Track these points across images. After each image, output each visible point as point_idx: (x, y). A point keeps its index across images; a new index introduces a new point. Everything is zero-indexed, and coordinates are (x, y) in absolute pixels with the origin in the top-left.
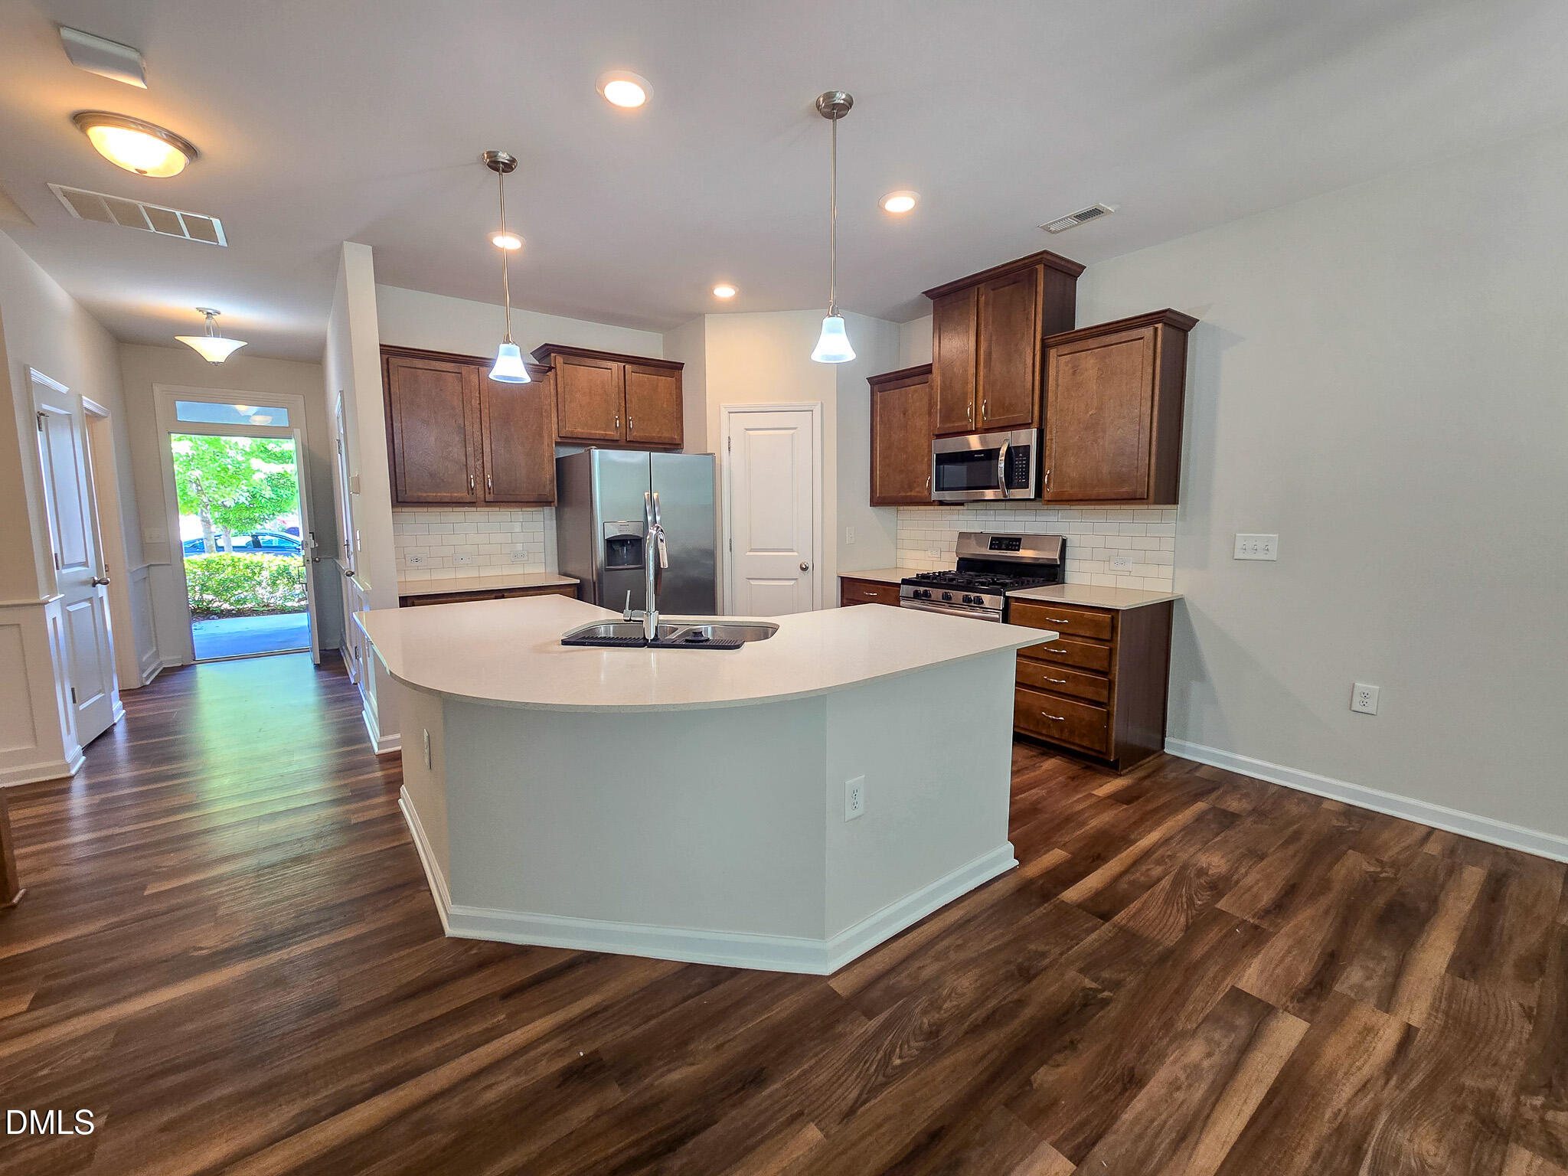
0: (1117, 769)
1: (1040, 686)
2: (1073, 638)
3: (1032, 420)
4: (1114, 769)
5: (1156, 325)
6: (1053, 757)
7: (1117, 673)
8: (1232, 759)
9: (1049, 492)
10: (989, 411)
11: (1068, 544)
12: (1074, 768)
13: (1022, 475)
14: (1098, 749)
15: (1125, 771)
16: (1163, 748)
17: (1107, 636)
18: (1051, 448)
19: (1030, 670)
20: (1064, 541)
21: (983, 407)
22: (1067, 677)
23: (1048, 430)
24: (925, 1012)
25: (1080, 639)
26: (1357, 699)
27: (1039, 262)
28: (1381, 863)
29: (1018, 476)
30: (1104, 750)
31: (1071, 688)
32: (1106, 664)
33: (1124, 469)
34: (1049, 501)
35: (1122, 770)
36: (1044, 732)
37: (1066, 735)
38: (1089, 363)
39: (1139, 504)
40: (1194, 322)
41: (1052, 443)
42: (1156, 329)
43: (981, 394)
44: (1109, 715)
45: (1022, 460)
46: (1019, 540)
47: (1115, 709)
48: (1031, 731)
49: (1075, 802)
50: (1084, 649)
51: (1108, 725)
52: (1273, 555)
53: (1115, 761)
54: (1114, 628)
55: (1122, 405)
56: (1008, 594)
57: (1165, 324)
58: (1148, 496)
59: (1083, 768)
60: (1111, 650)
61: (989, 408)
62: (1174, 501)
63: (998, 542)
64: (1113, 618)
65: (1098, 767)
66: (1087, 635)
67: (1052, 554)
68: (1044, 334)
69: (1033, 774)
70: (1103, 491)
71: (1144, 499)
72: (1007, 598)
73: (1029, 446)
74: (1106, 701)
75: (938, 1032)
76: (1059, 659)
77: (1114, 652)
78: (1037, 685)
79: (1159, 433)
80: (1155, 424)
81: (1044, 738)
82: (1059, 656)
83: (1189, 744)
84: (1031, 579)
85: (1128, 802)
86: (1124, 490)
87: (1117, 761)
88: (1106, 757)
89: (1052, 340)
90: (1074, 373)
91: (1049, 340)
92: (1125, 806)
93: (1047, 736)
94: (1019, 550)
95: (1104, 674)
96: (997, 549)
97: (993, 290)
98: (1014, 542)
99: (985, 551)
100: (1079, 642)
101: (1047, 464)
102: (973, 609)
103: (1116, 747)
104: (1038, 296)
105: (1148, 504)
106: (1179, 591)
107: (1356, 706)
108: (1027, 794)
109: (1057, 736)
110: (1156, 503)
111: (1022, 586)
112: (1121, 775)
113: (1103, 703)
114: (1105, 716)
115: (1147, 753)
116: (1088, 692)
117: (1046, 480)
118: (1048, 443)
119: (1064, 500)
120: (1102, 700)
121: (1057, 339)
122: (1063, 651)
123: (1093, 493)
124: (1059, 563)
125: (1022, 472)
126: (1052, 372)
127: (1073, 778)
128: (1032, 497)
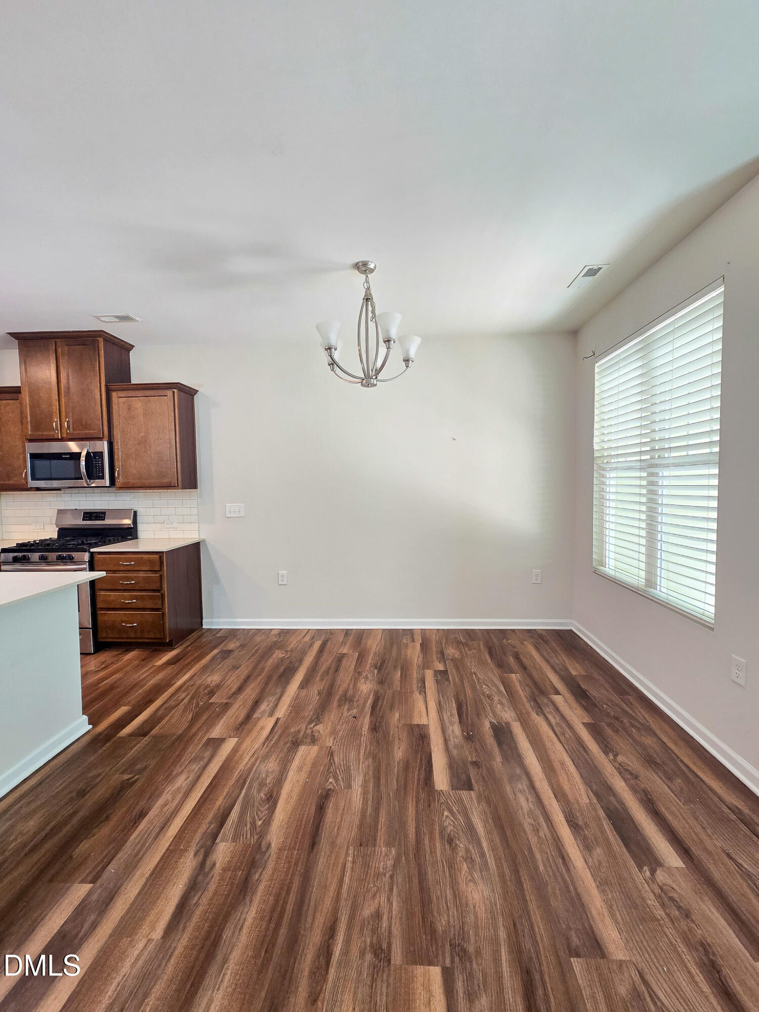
0: (172, 646)
1: (120, 607)
2: (138, 573)
3: (103, 435)
4: (170, 646)
5: (174, 390)
6: (132, 651)
7: (166, 589)
8: (235, 622)
9: (119, 481)
10: (71, 427)
11: (138, 514)
12: (145, 653)
13: (99, 471)
14: (159, 637)
15: (176, 646)
16: (202, 625)
17: (157, 568)
18: (118, 454)
19: (112, 598)
20: (135, 513)
21: (66, 423)
22: (136, 597)
23: (115, 443)
24: (259, 791)
25: (142, 572)
26: (280, 578)
27: (100, 337)
28: (287, 651)
29: (96, 471)
30: (163, 637)
31: (141, 605)
32: (158, 585)
33: (163, 469)
34: (120, 488)
35: (175, 645)
36: (125, 636)
37: (139, 635)
38: (138, 404)
39: (173, 489)
40: (197, 391)
41: (118, 451)
42: (174, 392)
43: (63, 414)
44: (163, 614)
45: (99, 461)
46: (104, 513)
47: (167, 611)
48: (117, 638)
49: (143, 673)
50: (144, 578)
51: (163, 622)
52: (242, 514)
53: (169, 641)
54: (161, 563)
55: (159, 432)
56: (92, 550)
57: (178, 390)
58: (178, 485)
59: (153, 651)
60: (161, 576)
61: (71, 424)
62: (195, 487)
63: (89, 515)
64: (160, 557)
65: (162, 648)
66: (146, 569)
67: (128, 522)
68: (107, 382)
69: (115, 666)
70: (153, 481)
71: (175, 486)
72: (92, 554)
73: (102, 452)
74: (161, 607)
75: (271, 796)
76: (130, 587)
77: (163, 576)
78: (117, 607)
79: (181, 449)
80: (178, 445)
81: (125, 640)
82: (130, 586)
83: (214, 620)
84: (111, 538)
85: (174, 664)
86: (165, 481)
87: (171, 641)
88: (164, 641)
89: (114, 387)
90: (129, 409)
91: (111, 387)
92: (173, 666)
93: (127, 638)
94: (104, 520)
95: (158, 591)
96: (88, 520)
97: (67, 345)
98: (99, 515)
99: (79, 522)
100: (142, 574)
101: (116, 464)
102: (65, 564)
103: (170, 633)
104: (101, 358)
105: (178, 489)
106: (202, 537)
107: (281, 583)
108: (108, 680)
109: (133, 636)
110: (184, 488)
111: (105, 543)
112: (174, 649)
113: (160, 609)
114: (161, 617)
115: (191, 631)
116: (149, 604)
117: (116, 475)
118: (116, 451)
119: (129, 487)
120: (158, 607)
121: (116, 387)
122: (133, 582)
123: (147, 482)
124: (132, 526)
125: (99, 468)
126: (115, 407)
127: (143, 660)
128: (108, 484)
